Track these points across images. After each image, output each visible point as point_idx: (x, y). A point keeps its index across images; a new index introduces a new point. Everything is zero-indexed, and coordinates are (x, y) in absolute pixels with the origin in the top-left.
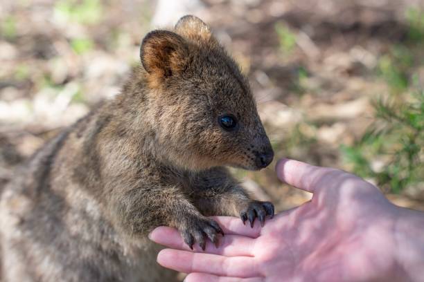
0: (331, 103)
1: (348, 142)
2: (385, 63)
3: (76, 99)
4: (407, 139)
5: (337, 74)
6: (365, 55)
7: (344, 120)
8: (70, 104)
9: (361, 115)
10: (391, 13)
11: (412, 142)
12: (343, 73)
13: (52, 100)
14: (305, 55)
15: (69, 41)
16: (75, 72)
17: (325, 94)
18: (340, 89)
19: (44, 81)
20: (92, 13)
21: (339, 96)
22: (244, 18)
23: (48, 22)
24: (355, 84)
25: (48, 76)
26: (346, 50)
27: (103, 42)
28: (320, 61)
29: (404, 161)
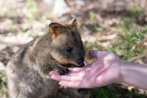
0: (106, 35)
1: (111, 46)
2: (122, 23)
3: (30, 36)
4: (127, 45)
5: (108, 26)
6: (117, 20)
7: (110, 40)
8: (28, 37)
9: (115, 38)
10: (125, 7)
11: (128, 46)
12: (110, 26)
13: (22, 36)
14: (98, 21)
15: (28, 18)
16: (29, 27)
17: (104, 32)
18: (109, 31)
19: (20, 30)
20: (35, 10)
21: (109, 33)
22: (80, 10)
23: (21, 12)
24: (113, 29)
25: (21, 29)
26: (111, 19)
27: (38, 18)
28: (103, 23)
29: (126, 52)
